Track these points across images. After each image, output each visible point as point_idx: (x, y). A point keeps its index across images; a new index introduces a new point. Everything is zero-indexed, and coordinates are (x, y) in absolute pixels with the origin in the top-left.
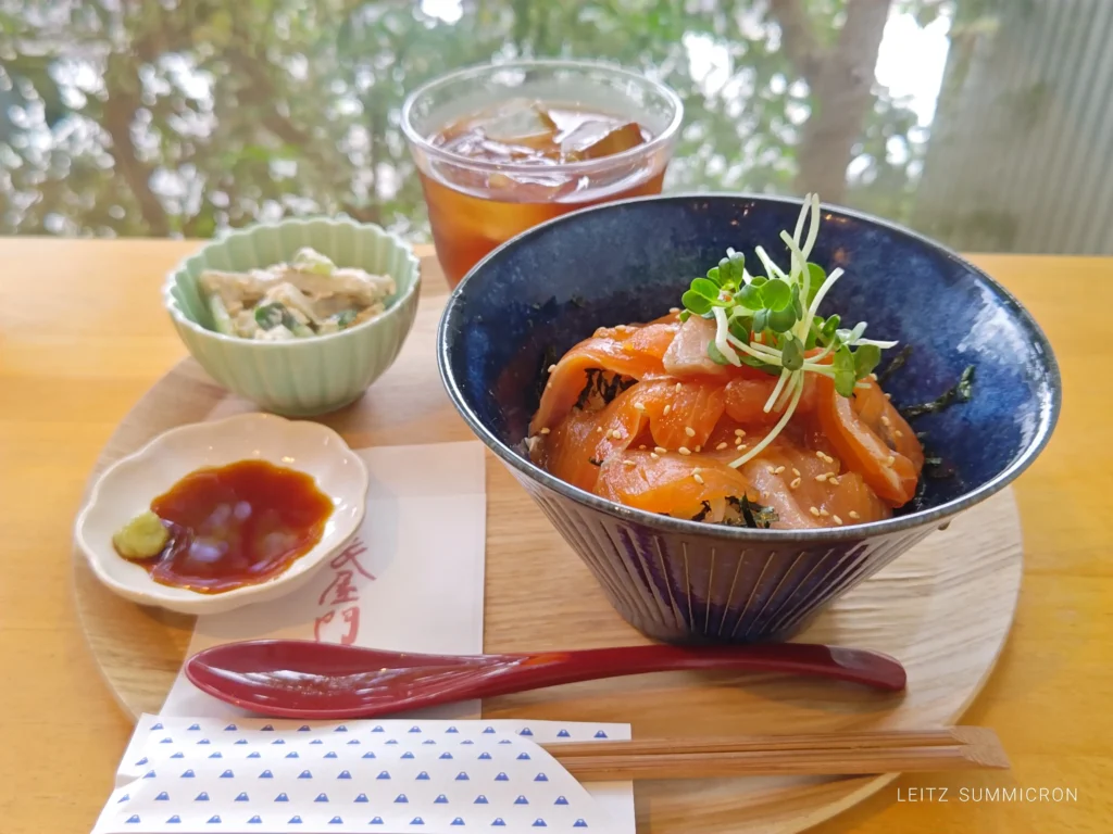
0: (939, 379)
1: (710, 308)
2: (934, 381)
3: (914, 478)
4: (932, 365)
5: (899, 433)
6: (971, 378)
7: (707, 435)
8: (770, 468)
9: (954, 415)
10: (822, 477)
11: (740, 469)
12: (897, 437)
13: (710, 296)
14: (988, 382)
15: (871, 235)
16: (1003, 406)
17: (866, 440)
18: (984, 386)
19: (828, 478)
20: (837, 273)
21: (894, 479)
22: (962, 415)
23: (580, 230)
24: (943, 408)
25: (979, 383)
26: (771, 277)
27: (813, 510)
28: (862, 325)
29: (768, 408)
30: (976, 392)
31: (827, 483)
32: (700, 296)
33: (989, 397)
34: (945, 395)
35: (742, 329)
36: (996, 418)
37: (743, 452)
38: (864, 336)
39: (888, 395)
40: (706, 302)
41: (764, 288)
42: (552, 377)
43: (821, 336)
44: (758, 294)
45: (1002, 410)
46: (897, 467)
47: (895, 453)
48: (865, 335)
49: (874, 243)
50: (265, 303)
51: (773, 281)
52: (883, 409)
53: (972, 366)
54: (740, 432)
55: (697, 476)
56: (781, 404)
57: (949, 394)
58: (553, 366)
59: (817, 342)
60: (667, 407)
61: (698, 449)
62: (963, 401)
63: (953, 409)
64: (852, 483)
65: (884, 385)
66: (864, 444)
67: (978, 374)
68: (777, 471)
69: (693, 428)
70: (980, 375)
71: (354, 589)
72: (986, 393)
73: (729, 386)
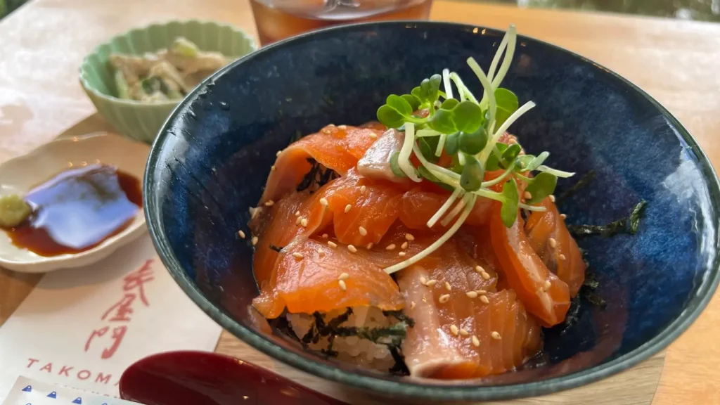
0: (614, 206)
1: (401, 124)
2: (609, 207)
3: (567, 303)
4: (610, 191)
5: (563, 256)
6: (642, 214)
7: (380, 236)
8: (423, 279)
9: (620, 244)
10: (472, 294)
11: (395, 276)
12: (561, 260)
13: (404, 113)
14: (656, 222)
15: (578, 70)
16: (665, 251)
17: (527, 260)
18: (652, 224)
19: (479, 295)
20: (530, 105)
21: (548, 301)
22: (627, 246)
23: (337, 41)
24: (612, 235)
25: (649, 220)
26: (463, 100)
27: (454, 327)
28: (545, 154)
29: (431, 223)
30: (644, 227)
31: (477, 300)
32: (395, 112)
33: (654, 237)
34: (616, 223)
35: (427, 146)
36: (656, 261)
37: (403, 259)
38: (544, 163)
39: (564, 215)
40: (399, 117)
41: (455, 111)
42: (277, 161)
43: (502, 160)
44: (450, 118)
45: (663, 256)
46: (553, 291)
47: (553, 277)
48: (547, 162)
49: (580, 78)
50: (151, 76)
51: (465, 103)
52: (554, 229)
53: (645, 202)
54: (410, 237)
55: (341, 283)
56: (448, 219)
57: (619, 225)
58: (280, 152)
59: (496, 164)
60: (348, 206)
61: (369, 246)
62: (630, 233)
63: (620, 238)
64: (505, 301)
65: (560, 206)
66: (525, 265)
67: (649, 211)
68: (428, 283)
69: (366, 228)
70: (652, 211)
71: (130, 311)
72: (652, 232)
73: (405, 195)
